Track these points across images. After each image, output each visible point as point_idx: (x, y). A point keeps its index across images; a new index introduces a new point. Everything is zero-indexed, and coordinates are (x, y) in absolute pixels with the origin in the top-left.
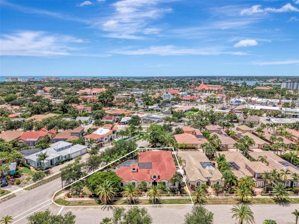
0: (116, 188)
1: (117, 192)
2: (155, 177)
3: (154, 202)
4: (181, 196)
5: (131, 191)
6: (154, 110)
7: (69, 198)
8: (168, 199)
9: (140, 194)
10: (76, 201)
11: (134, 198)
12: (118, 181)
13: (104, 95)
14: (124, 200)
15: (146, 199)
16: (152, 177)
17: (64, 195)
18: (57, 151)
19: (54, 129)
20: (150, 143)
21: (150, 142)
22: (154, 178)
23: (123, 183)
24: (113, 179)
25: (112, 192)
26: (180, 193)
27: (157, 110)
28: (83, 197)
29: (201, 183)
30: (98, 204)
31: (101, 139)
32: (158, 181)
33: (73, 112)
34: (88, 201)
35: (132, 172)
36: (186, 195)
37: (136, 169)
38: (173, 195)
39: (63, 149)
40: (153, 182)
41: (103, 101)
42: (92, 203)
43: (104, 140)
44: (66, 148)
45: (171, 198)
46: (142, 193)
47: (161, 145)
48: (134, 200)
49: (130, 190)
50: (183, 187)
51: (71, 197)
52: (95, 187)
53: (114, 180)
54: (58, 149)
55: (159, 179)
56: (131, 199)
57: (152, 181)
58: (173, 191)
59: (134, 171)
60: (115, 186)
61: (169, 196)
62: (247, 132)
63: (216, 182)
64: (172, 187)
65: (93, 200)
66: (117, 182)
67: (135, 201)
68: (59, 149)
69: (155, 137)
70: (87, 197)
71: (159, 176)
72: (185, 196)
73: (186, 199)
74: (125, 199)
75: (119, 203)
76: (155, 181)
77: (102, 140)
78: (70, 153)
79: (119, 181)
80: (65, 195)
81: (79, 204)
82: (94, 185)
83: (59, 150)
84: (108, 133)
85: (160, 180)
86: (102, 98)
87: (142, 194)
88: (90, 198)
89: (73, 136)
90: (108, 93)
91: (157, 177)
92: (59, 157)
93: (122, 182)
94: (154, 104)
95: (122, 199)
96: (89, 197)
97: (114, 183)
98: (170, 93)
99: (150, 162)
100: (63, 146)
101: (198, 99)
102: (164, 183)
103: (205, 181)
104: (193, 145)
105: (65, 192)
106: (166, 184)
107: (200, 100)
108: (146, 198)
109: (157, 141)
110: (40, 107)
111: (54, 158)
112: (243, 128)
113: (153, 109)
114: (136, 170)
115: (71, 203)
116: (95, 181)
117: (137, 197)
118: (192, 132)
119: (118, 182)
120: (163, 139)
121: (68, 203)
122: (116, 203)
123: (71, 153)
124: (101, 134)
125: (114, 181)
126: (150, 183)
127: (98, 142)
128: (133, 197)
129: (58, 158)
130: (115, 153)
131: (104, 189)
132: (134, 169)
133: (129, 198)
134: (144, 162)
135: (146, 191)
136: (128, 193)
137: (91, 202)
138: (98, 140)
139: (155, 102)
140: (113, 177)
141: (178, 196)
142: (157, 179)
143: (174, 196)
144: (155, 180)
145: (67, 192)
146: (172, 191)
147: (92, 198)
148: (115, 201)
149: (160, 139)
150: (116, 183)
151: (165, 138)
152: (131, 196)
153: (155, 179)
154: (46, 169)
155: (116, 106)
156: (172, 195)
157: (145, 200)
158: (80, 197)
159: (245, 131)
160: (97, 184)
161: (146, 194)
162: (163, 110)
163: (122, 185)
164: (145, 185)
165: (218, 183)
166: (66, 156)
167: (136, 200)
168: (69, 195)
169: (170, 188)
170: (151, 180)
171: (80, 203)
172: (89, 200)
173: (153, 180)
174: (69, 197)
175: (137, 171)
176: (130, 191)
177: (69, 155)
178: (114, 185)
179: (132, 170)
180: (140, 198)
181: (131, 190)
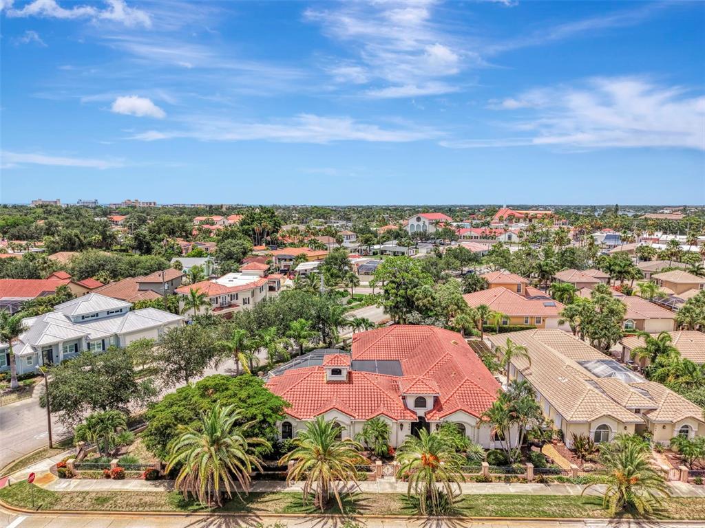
0: (261, 439)
1: (266, 457)
2: (420, 402)
3: (429, 507)
4: (542, 481)
5: (326, 454)
6: (388, 253)
7: (63, 480)
8: (486, 496)
9: (363, 471)
10: (88, 493)
11: (335, 487)
12: (271, 409)
13: (254, 218)
14: (294, 495)
15: (390, 491)
16: (411, 403)
17: (48, 468)
18: (75, 323)
19: (95, 278)
20: (385, 312)
21: (386, 308)
22: (416, 406)
23: (294, 424)
24: (249, 401)
25: (240, 455)
26: (536, 472)
27: (394, 253)
28: (120, 476)
29: (615, 430)
30: (179, 506)
31: (228, 299)
32: (434, 419)
33: (166, 250)
34: (138, 493)
35: (328, 382)
36: (561, 480)
37: (344, 373)
38: (503, 476)
39: (95, 317)
40: (413, 423)
41: (251, 233)
42: (151, 505)
43: (240, 302)
44: (110, 314)
45: (499, 488)
46: (372, 466)
47: (424, 319)
48: (340, 494)
49: (320, 447)
50: (541, 447)
51: (72, 476)
52: (168, 431)
53: (252, 405)
54: (78, 317)
55: (440, 409)
56: (325, 491)
57: (410, 419)
58: (502, 462)
59: (336, 378)
60: (256, 431)
61: (486, 480)
62: (691, 289)
63: (678, 428)
64: (493, 445)
65: (162, 489)
66: (263, 415)
67: (342, 499)
68: (83, 317)
69: (402, 292)
70: (139, 476)
71: (436, 400)
72: (556, 482)
73: (567, 498)
74: (297, 487)
75: (271, 507)
76: (420, 418)
77: (234, 301)
78: (118, 332)
79: (276, 410)
80: (51, 469)
81: (98, 507)
82: (167, 426)
83: (84, 319)
84: (254, 283)
85: (442, 413)
86: (249, 224)
87: (369, 470)
88: (149, 483)
89: (143, 292)
90: (265, 213)
91: (430, 403)
92: (80, 339)
93: (289, 420)
94: (385, 241)
95: (287, 490)
96: (147, 479)
97: (254, 417)
98: (427, 218)
99: (394, 357)
100: (98, 309)
101: (501, 233)
102: (461, 429)
103: (631, 423)
104: (526, 322)
105: (57, 457)
106: (469, 432)
107: (507, 237)
108: (388, 486)
109: (410, 303)
110: (76, 236)
111: (58, 340)
112: (677, 278)
113: (385, 251)
114: (343, 377)
115: (65, 500)
116: (175, 408)
117: (350, 484)
118: (515, 288)
119: (270, 412)
120: (430, 298)
121: (48, 500)
122: (260, 506)
123: (124, 331)
124: (230, 285)
125: (253, 410)
126: (402, 425)
127: (218, 305)
128: (333, 484)
129: (76, 345)
130: (270, 325)
131: (204, 440)
132: (336, 372)
133: (315, 486)
134: (373, 356)
135: (387, 457)
136: (313, 461)
137: (147, 499)
138: (220, 301)
139: (388, 238)
140: (251, 393)
141: (525, 481)
142: (431, 411)
143: (507, 480)
144: (423, 415)
145: (60, 457)
146: (496, 458)
147: (157, 482)
148: (254, 497)
149: (418, 300)
150: (260, 418)
151: (437, 296)
152: (326, 474)
153: (421, 412)
154: (20, 379)
155: (284, 244)
156: (500, 478)
157: (387, 494)
158: (108, 477)
159: (685, 288)
160: (182, 420)
161: (388, 469)
162: (412, 253)
163: (288, 430)
164: (382, 434)
165: (685, 431)
166: (103, 341)
167: (348, 495)
168: (65, 467)
169: (486, 450)
170: (408, 414)
171: (101, 503)
172: (145, 489)
173: (415, 413)
174: (63, 475)
175: (350, 380)
176: (321, 451)
177: (116, 336)
178: (253, 427)
179: (328, 375)
180: (365, 487)
181: (325, 448)
